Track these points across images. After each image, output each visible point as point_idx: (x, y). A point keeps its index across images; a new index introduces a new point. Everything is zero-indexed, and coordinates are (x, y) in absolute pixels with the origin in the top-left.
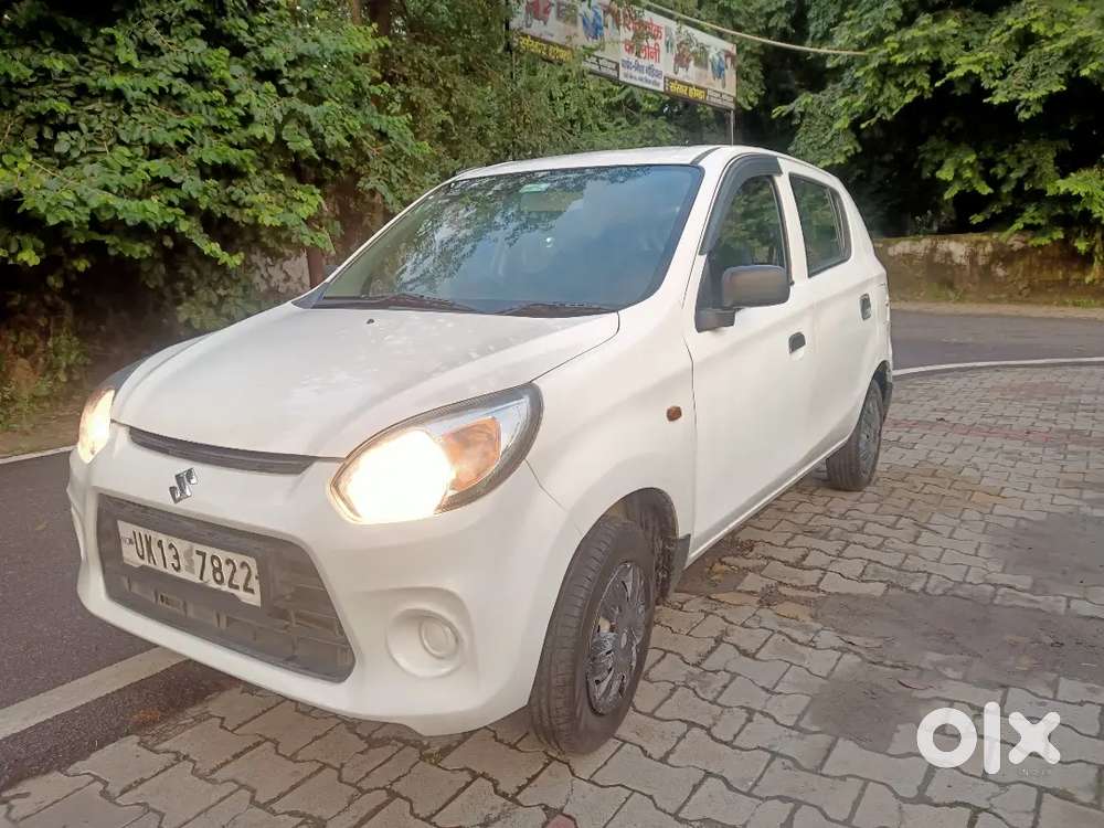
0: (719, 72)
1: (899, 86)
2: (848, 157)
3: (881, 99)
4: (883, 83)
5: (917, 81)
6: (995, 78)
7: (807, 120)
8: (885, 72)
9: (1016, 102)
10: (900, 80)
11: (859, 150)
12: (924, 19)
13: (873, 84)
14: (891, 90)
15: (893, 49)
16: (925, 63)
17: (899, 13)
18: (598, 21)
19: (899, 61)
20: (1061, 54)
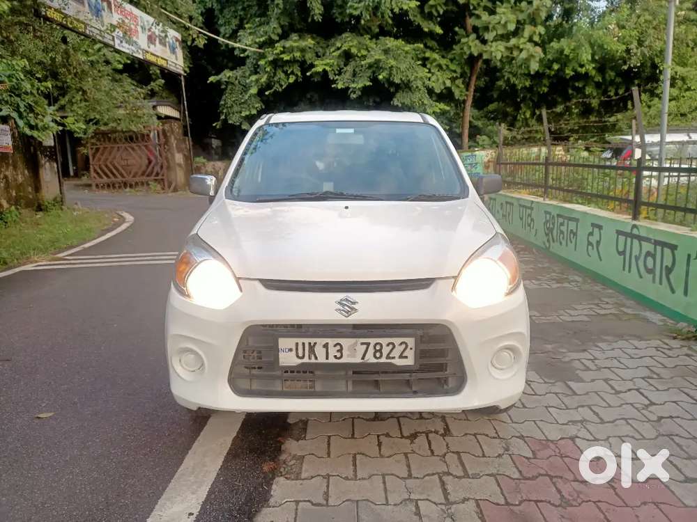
0: (173, 50)
1: (286, 73)
2: (258, 111)
3: (275, 79)
4: (275, 70)
5: (295, 70)
6: (335, 75)
7: (230, 87)
8: (277, 64)
9: (348, 88)
10: (285, 69)
11: (263, 107)
12: (294, 36)
13: (271, 70)
14: (280, 75)
15: (281, 51)
16: (298, 61)
17: (280, 31)
18: (98, 6)
19: (285, 59)
20: (367, 66)
